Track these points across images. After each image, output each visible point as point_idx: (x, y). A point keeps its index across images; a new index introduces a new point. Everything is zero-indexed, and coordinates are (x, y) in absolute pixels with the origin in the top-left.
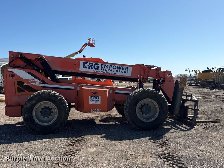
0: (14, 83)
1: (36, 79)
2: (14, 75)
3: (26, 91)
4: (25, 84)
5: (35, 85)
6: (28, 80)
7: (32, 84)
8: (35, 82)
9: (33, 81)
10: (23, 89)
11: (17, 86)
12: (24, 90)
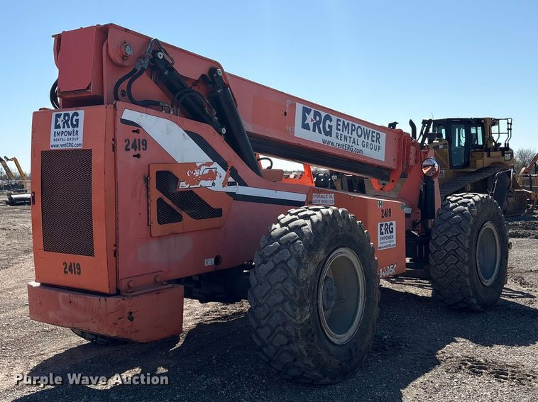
0: (147, 180)
1: (216, 165)
2: (145, 142)
3: (184, 214)
4: (183, 185)
5: (212, 188)
6: (193, 166)
7: (204, 183)
8: (212, 176)
9: (206, 171)
10: (175, 207)
11: (156, 194)
12: (179, 211)
